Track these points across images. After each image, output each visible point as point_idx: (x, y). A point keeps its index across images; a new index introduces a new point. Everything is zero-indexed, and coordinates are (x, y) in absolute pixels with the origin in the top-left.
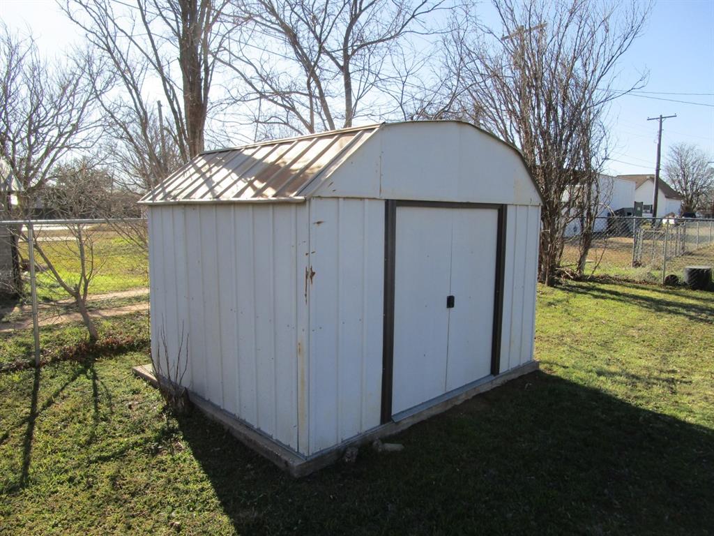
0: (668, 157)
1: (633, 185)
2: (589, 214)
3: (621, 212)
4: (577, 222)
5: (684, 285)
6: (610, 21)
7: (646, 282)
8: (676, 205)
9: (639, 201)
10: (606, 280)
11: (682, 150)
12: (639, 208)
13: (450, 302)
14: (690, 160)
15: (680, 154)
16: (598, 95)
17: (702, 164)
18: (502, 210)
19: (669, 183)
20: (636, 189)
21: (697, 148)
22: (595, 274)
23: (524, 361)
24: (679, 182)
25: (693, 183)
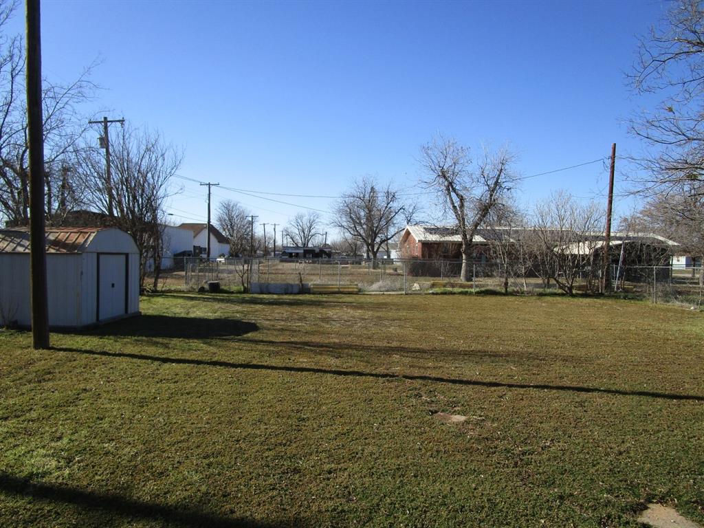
0: (220, 210)
1: (192, 234)
2: (158, 256)
3: (183, 254)
4: (152, 261)
5: (207, 291)
6: (165, 156)
7: (190, 291)
8: (226, 248)
9: (197, 245)
10: (170, 291)
11: (229, 205)
12: (198, 250)
13: (113, 285)
14: (234, 214)
15: (228, 208)
16: (161, 193)
17: (243, 217)
18: (127, 255)
19: (221, 231)
20: (194, 237)
21: (239, 205)
22: (163, 289)
23: (136, 310)
24: (229, 230)
25: (238, 232)
